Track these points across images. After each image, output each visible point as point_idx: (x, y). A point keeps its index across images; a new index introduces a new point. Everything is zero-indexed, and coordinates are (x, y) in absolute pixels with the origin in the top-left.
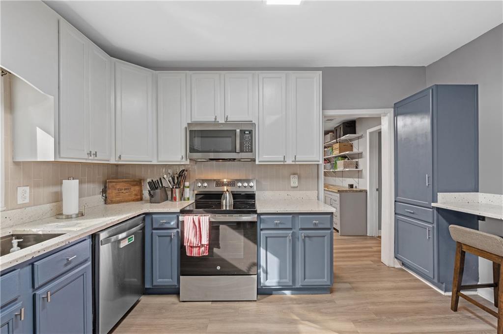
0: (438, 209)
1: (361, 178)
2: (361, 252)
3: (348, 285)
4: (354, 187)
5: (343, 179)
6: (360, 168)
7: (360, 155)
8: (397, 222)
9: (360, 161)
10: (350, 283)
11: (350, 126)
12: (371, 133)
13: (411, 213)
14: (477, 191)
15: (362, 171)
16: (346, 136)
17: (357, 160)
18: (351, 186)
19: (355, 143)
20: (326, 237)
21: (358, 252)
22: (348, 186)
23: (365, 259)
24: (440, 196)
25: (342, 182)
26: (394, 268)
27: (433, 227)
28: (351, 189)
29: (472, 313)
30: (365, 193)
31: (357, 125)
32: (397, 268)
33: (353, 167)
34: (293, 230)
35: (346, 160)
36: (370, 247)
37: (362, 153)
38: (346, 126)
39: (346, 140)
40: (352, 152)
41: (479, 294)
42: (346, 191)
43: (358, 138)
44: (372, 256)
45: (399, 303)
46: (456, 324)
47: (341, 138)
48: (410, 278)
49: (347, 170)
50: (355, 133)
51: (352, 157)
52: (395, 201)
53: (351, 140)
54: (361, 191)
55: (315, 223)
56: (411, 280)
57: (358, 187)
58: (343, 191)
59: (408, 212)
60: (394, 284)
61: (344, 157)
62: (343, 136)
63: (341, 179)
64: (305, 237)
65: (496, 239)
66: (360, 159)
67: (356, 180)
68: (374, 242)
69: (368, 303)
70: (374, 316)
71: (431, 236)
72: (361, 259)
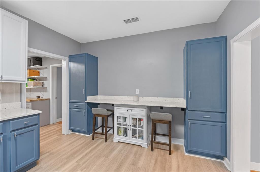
0: (88, 103)
1: (46, 92)
2: (50, 133)
3: (48, 154)
4: (41, 97)
5: (31, 93)
6: (45, 86)
7: (45, 79)
8: (70, 112)
9: (45, 82)
10: (48, 152)
11: (38, 61)
12: (52, 67)
13: (77, 106)
14: (97, 95)
15: (46, 88)
16: (36, 66)
17: (43, 81)
18: (39, 97)
19: (41, 71)
20: (34, 130)
21: (48, 134)
22: (36, 97)
23: (53, 136)
24: (88, 97)
25: (31, 95)
26: (69, 134)
27: (86, 111)
28: (39, 99)
29: (98, 138)
30: (49, 100)
31: (43, 60)
32: (70, 134)
33: (40, 86)
34: (4, 134)
35: (35, 81)
36: (54, 129)
37: (46, 78)
38: (35, 60)
39: (35, 69)
40: (39, 76)
41: (98, 131)
42: (36, 101)
43: (44, 68)
44: (57, 133)
45: (75, 148)
46: (95, 144)
47: (31, 67)
48: (76, 136)
49: (36, 87)
50: (41, 65)
51: (40, 79)
52: (69, 102)
53: (39, 69)
54: (46, 100)
55: (26, 123)
56: (77, 136)
57: (43, 97)
58: (34, 101)
59: (75, 106)
60: (71, 141)
61: (33, 79)
62: (33, 65)
63: (30, 93)
64: (16, 135)
65: (105, 110)
66: (44, 81)
67: (43, 93)
68: (55, 126)
69: (61, 156)
70: (66, 160)
71: (85, 115)
72: (51, 137)
